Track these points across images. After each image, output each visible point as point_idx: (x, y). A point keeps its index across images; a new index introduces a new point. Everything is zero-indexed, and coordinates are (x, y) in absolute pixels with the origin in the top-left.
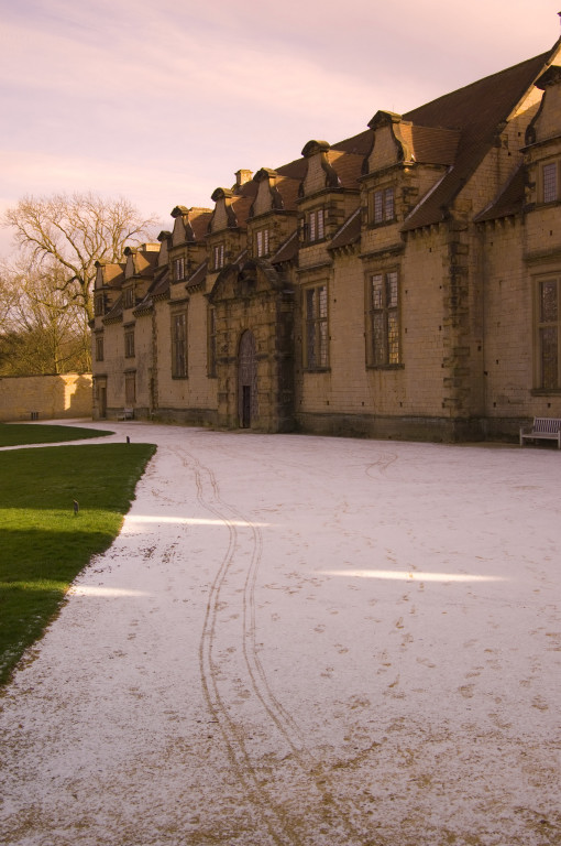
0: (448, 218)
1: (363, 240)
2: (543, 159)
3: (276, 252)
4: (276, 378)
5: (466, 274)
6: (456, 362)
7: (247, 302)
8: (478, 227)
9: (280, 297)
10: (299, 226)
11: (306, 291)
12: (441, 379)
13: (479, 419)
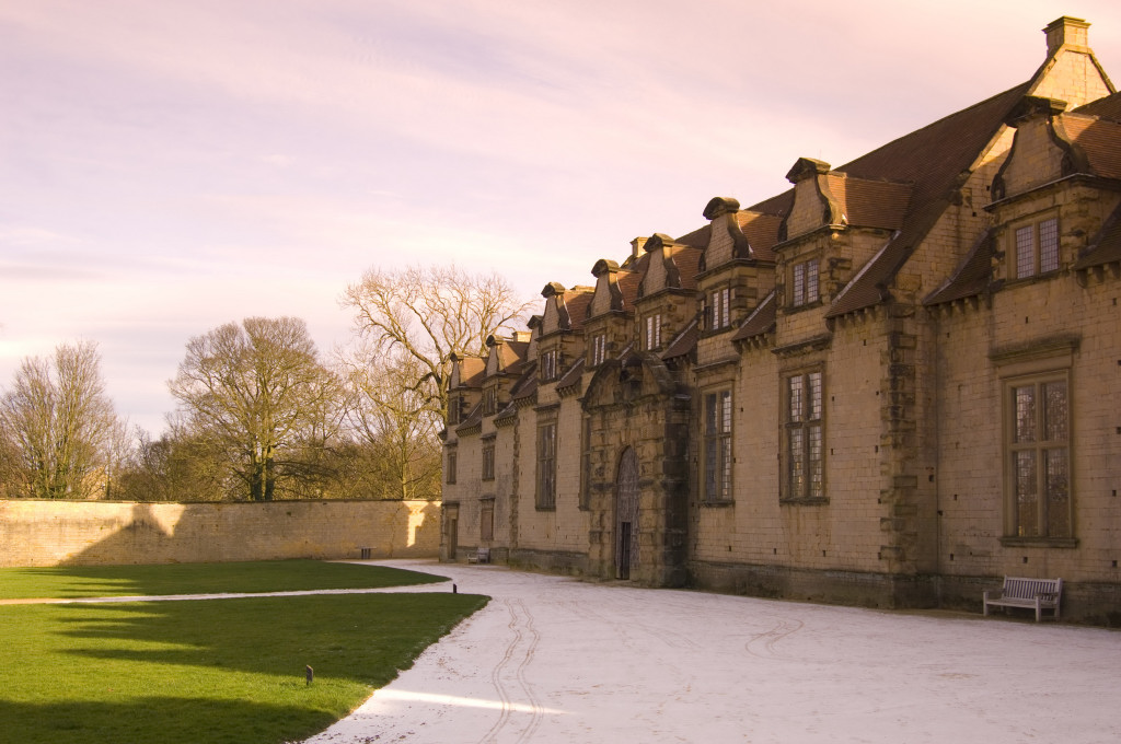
0: (887, 299)
1: (779, 328)
2: (1015, 220)
3: (669, 344)
4: (663, 512)
5: (912, 376)
6: (898, 497)
7: (629, 409)
8: (930, 312)
9: (671, 404)
10: (699, 311)
11: (707, 396)
12: (875, 519)
13: (929, 576)
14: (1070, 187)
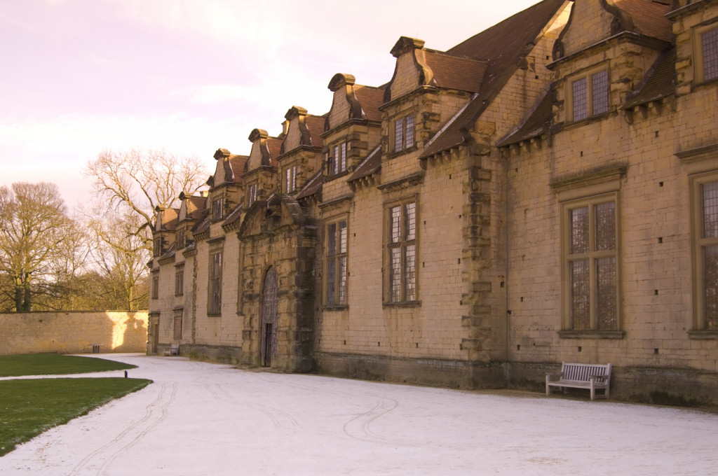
0: (469, 141)
1: (383, 170)
2: (572, 74)
3: (302, 188)
4: (295, 315)
5: (488, 202)
6: (476, 299)
7: (271, 237)
8: (502, 152)
9: (302, 231)
10: (324, 161)
11: (329, 226)
12: (458, 317)
13: (500, 362)
14: (619, 43)
